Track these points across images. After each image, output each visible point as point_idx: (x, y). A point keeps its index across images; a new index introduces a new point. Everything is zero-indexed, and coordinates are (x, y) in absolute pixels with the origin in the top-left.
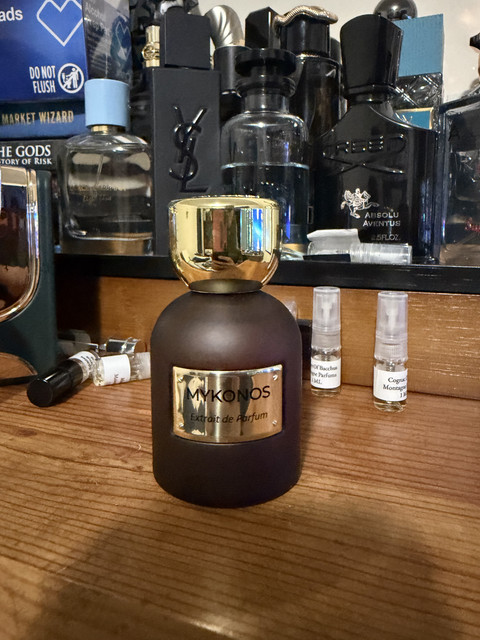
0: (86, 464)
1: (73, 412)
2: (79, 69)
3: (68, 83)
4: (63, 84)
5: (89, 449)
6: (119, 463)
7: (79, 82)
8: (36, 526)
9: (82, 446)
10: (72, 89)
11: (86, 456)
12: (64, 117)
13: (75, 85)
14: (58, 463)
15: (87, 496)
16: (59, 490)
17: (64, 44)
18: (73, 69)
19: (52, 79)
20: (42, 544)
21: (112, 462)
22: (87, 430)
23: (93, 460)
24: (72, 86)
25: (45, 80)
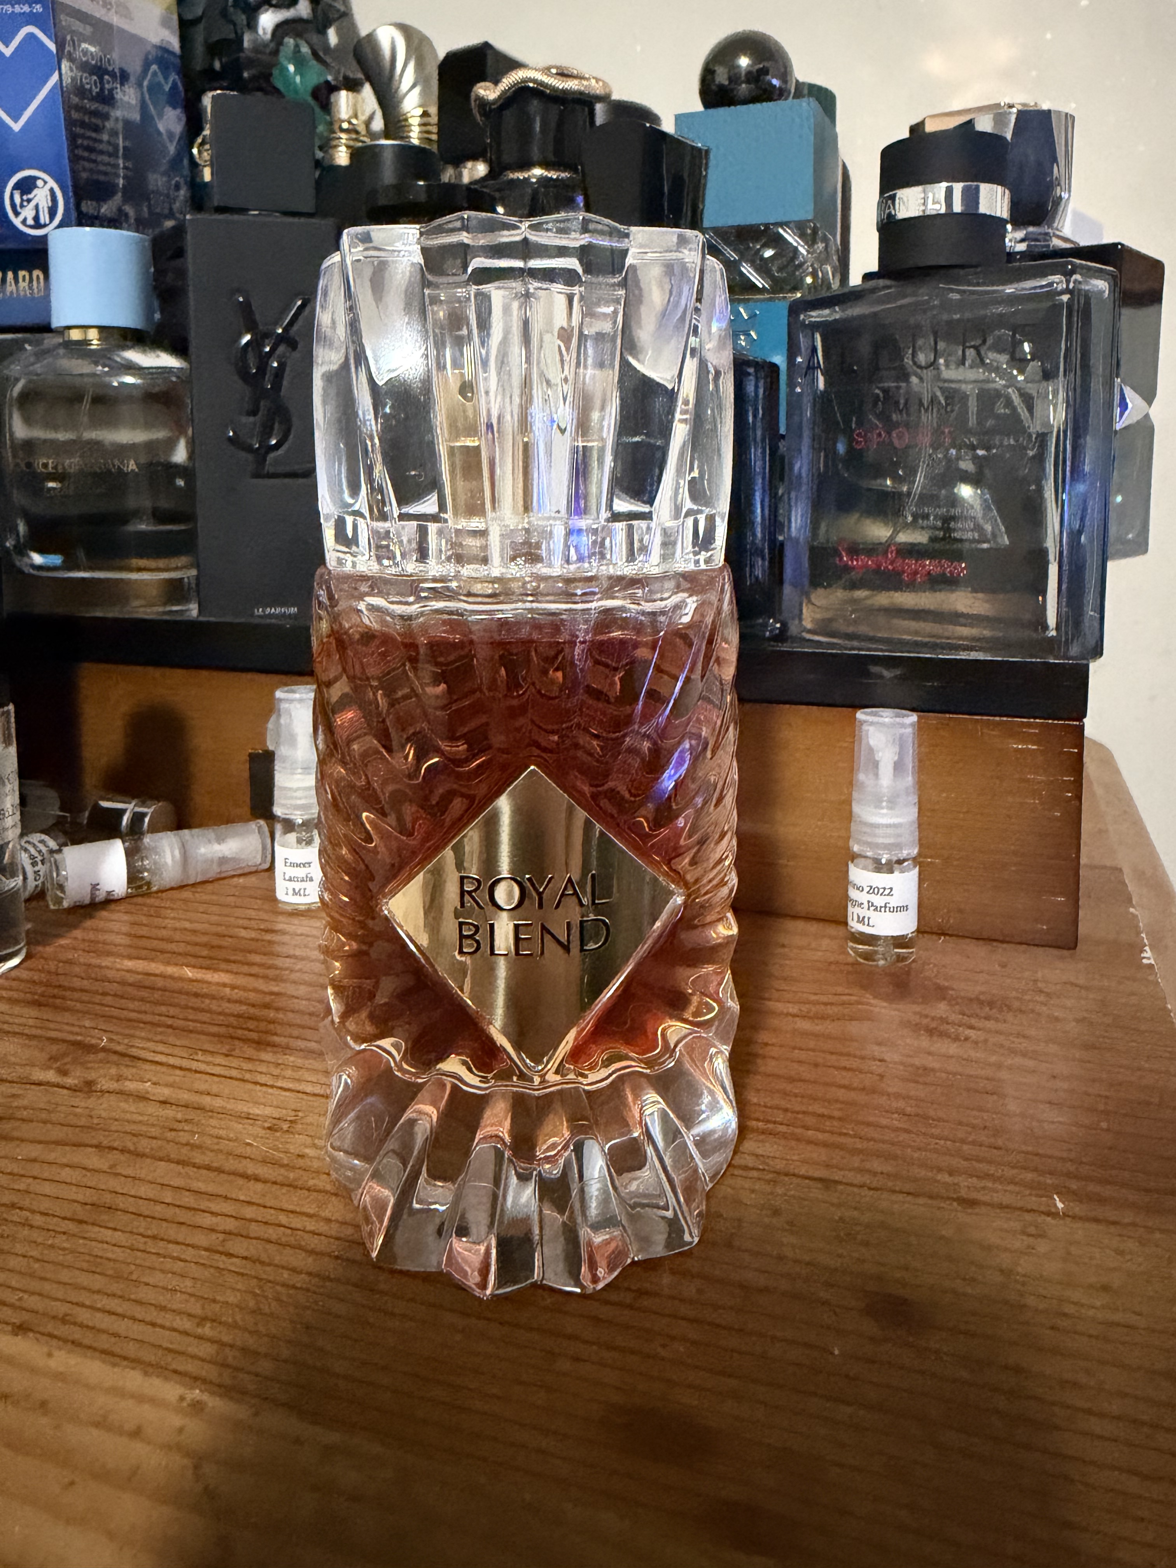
2: (52, 183)
3: (28, 213)
4: (17, 214)
7: (52, 212)
10: (38, 225)
12: (23, 285)
13: (44, 218)
17: (16, 127)
18: (40, 183)
24: (36, 218)
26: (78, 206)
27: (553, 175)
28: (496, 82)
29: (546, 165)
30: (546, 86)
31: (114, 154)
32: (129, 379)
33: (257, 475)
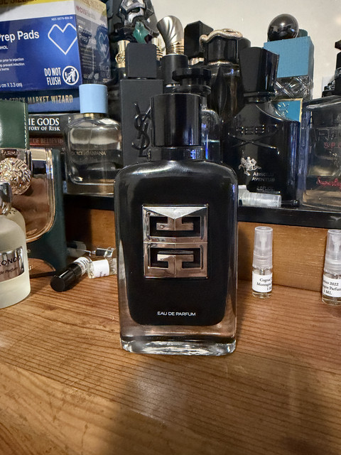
0: (83, 327)
1: (76, 295)
2: (75, 70)
3: (69, 79)
4: (66, 79)
5: (86, 319)
6: (101, 327)
7: (76, 78)
8: (58, 361)
9: (82, 317)
10: (72, 82)
11: (84, 323)
12: (67, 99)
13: (73, 80)
14: (69, 327)
15: (85, 346)
16: (69, 342)
17: (65, 54)
18: (72, 70)
19: (59, 76)
20: (62, 370)
21: (98, 327)
22: (84, 307)
23: (88, 326)
24: (71, 80)
25: (54, 77)
26: (83, 76)
27: (224, 63)
28: (208, 35)
29: (221, 60)
30: (223, 35)
31: (91, 60)
32: (102, 128)
33: (140, 156)
